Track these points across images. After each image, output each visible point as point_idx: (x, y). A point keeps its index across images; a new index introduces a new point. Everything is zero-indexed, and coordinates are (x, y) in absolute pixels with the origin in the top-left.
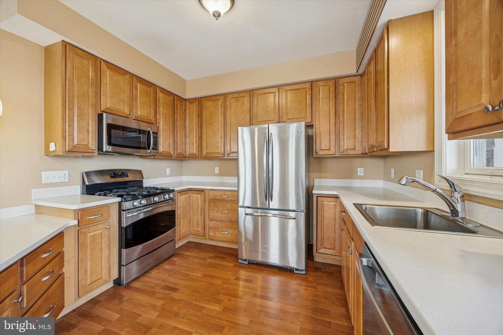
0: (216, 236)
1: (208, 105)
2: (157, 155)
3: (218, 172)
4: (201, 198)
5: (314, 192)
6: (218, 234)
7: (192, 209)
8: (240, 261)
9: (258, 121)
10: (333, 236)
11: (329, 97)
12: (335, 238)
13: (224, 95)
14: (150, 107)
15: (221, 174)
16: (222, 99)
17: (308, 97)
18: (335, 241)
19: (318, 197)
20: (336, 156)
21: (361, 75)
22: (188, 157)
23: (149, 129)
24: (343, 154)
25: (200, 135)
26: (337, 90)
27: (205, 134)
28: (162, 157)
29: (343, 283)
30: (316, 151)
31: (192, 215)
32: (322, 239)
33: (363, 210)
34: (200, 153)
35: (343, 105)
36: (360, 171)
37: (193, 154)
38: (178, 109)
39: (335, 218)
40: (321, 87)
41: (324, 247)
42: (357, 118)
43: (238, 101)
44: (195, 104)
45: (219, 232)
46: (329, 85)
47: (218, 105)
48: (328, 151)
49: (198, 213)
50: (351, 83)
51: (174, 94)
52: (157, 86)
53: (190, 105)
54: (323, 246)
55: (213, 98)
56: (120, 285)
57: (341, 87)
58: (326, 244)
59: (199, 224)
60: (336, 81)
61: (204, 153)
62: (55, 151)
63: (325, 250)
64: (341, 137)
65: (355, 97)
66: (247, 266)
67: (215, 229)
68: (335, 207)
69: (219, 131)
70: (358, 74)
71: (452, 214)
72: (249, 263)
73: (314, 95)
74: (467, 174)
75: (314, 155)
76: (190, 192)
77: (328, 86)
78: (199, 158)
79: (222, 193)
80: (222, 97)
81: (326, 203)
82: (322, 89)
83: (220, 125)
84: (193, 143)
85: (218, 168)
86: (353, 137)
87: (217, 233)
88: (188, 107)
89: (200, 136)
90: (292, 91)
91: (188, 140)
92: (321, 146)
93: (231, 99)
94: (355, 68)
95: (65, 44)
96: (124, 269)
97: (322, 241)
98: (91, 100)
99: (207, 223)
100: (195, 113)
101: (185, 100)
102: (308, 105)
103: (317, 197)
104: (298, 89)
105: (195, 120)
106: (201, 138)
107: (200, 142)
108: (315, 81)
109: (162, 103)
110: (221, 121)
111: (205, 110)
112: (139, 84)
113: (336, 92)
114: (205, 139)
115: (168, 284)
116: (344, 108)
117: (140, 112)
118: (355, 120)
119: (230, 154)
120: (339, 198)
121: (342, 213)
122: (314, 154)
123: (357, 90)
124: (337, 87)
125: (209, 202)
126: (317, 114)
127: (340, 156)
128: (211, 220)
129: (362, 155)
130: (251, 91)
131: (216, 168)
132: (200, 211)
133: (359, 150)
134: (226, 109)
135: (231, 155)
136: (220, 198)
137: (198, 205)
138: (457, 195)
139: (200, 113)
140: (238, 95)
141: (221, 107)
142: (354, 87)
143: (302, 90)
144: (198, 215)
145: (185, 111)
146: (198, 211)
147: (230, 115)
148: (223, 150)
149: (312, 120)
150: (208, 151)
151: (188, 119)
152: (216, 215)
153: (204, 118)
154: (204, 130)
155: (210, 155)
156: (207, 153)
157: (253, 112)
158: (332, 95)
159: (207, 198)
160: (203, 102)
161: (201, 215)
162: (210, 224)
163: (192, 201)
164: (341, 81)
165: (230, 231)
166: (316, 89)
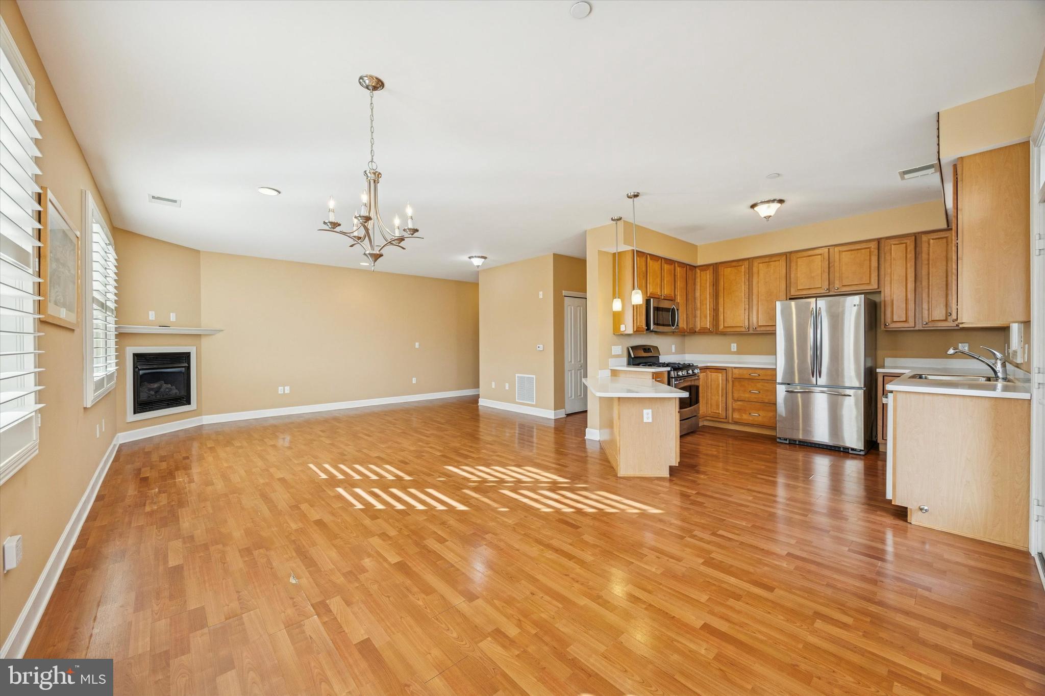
0: (743, 418)
1: (726, 272)
2: (675, 332)
3: (735, 350)
4: (722, 376)
5: (879, 371)
6: (745, 417)
7: (710, 389)
8: (778, 440)
9: (798, 289)
11: (905, 257)
13: (748, 259)
14: (672, 284)
15: (739, 352)
16: (745, 265)
17: (874, 258)
20: (917, 328)
22: (699, 332)
23: (673, 306)
24: (927, 326)
26: (918, 249)
28: (678, 333)
30: (885, 322)
31: (710, 396)
34: (714, 327)
35: (927, 266)
36: (963, 347)
37: (705, 328)
40: (893, 246)
43: (768, 266)
44: (708, 271)
45: (746, 414)
46: (906, 243)
47: (741, 271)
48: (904, 323)
49: (718, 393)
50: (939, 239)
51: (688, 264)
52: (676, 261)
53: (702, 272)
55: (734, 264)
57: (924, 245)
59: (720, 406)
60: (916, 237)
61: (721, 327)
62: (625, 330)
64: (925, 306)
65: (946, 257)
66: (788, 444)
67: (739, 410)
70: (947, 227)
72: (790, 442)
73: (882, 255)
75: (882, 329)
76: (710, 370)
77: (904, 245)
78: (714, 333)
79: (750, 372)
80: (746, 263)
82: (895, 248)
84: (706, 317)
85: (735, 345)
87: (744, 415)
88: (699, 275)
89: (714, 308)
90: (850, 252)
92: (893, 318)
93: (760, 264)
95: (634, 251)
98: (644, 289)
99: (730, 405)
101: (695, 267)
102: (872, 268)
103: (884, 376)
104: (858, 249)
107: (714, 314)
108: (883, 238)
109: (679, 277)
111: (723, 278)
113: (917, 251)
117: (667, 291)
122: (882, 326)
124: (918, 244)
125: (733, 381)
126: (888, 278)
127: (922, 329)
128: (735, 400)
130: (788, 255)
131: (733, 345)
132: (720, 392)
134: (752, 276)
135: (758, 329)
136: (747, 376)
137: (719, 385)
138: (999, 363)
141: (744, 273)
143: (863, 251)
144: (718, 396)
145: (695, 280)
146: (718, 391)
147: (758, 282)
148: (747, 324)
149: (880, 285)
150: (726, 325)
151: (699, 288)
152: (742, 395)
153: (721, 288)
154: (721, 300)
155: (729, 330)
156: (724, 327)
157: (790, 279)
158: (911, 255)
159: (730, 377)
160: (720, 269)
161: (722, 396)
162: (734, 405)
163: (710, 380)
164: (924, 238)
165: (762, 413)
166: (886, 248)
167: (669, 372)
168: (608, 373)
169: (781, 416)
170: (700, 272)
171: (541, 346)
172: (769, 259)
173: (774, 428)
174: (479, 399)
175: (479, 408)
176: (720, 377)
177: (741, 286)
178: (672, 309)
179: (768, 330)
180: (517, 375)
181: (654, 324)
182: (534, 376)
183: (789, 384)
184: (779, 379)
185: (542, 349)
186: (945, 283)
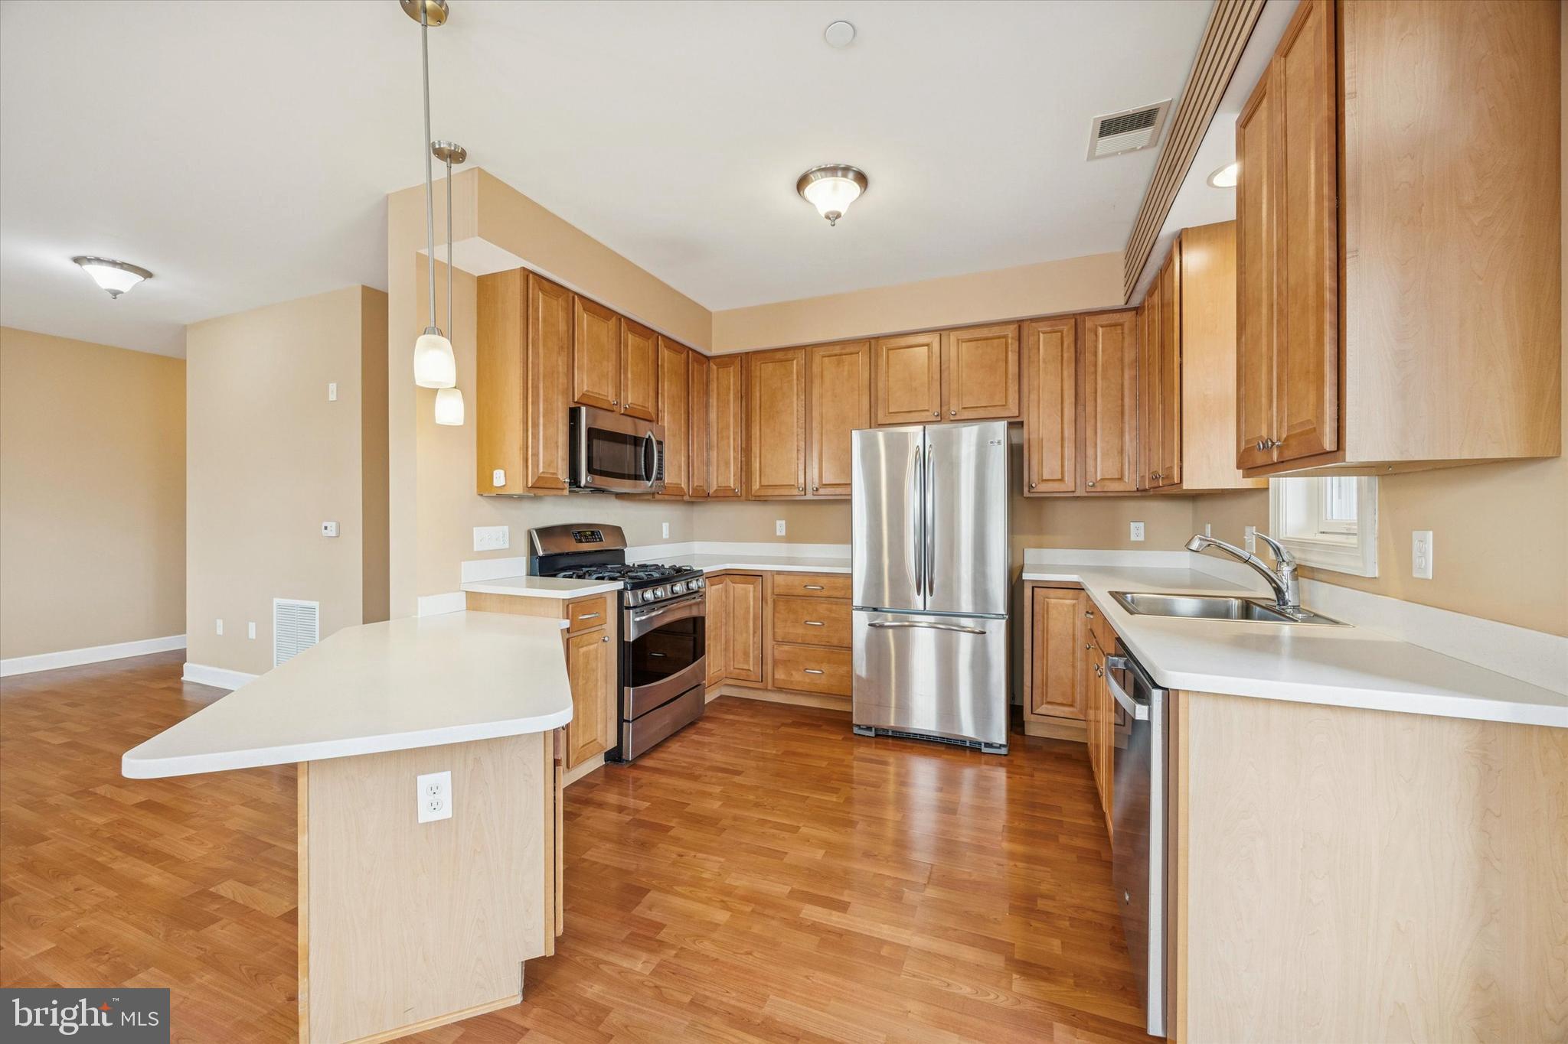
0: (792, 679)
1: (765, 371)
2: (658, 493)
3: (784, 533)
4: (754, 591)
5: (1026, 576)
6: (797, 676)
7: (732, 619)
8: (856, 730)
9: (890, 411)
10: (1070, 676)
11: (1060, 358)
12: (1073, 680)
13: (805, 347)
14: (648, 384)
15: (791, 538)
16: (800, 359)
17: (1012, 357)
18: (1073, 686)
19: (1035, 589)
20: (1077, 494)
21: (1136, 309)
22: (714, 495)
23: (649, 433)
24: (1093, 490)
25: (744, 443)
26: (1079, 343)
27: (758, 441)
28: (666, 497)
29: (1099, 798)
30: (1029, 482)
31: (731, 633)
32: (1045, 684)
33: (1128, 603)
34: (744, 486)
35: (1093, 377)
36: (1137, 531)
37: (727, 488)
38: (696, 380)
39: (1074, 635)
40: (1041, 335)
41: (1049, 700)
42: (1127, 408)
43: (839, 363)
44: (732, 368)
45: (798, 670)
46: (1062, 332)
47: (792, 372)
48: (1059, 482)
49: (747, 627)
50: (1113, 328)
51: (687, 347)
52: (659, 334)
53: (720, 370)
54: (1047, 697)
55: (779, 355)
56: (620, 762)
57: (1089, 337)
58: (1054, 694)
59: (749, 654)
60: (1077, 320)
61: (756, 486)
62: (504, 486)
63: (1050, 707)
64: (1090, 452)
65: (1122, 360)
66: (873, 740)
67: (787, 663)
68: (1074, 610)
69: (793, 433)
70: (1127, 306)
71: (1278, 601)
72: (877, 735)
73: (1025, 352)
74: (1324, 533)
75: (1026, 493)
76: (728, 580)
77: (1060, 334)
78: (743, 498)
79: (806, 580)
80: (801, 354)
81: (1053, 601)
82: (1044, 340)
83: (795, 420)
84: (727, 464)
85: (784, 522)
86: (1118, 453)
87: (794, 673)
88: (715, 375)
89: (744, 446)
90: (974, 343)
91: (714, 454)
92: (1042, 471)
93: (824, 359)
94: (1123, 292)
95: (526, 273)
96: (628, 728)
97: (1043, 689)
98: (561, 380)
99: (770, 652)
100: (732, 392)
101: (708, 358)
102: (1010, 376)
103: (1033, 587)
105: (733, 407)
106: (746, 451)
107: (743, 459)
108: (1027, 320)
109: (668, 373)
110: (798, 411)
111: (758, 384)
112: (630, 335)
113: (1079, 346)
114: (758, 452)
115: (714, 764)
116: (1096, 384)
117: (632, 397)
118: (1122, 413)
119: (820, 490)
120: (1083, 589)
121: (1088, 615)
122: (1026, 489)
123: (1126, 344)
124: (1079, 334)
125: (774, 601)
126: (1034, 397)
127: (1086, 495)
128: (779, 642)
129: (1139, 494)
130: (873, 342)
131: (778, 522)
132: (751, 624)
133: (1130, 483)
134: (812, 382)
135: (822, 491)
136: (800, 591)
137: (748, 608)
138: (1286, 570)
139: (743, 392)
140: (842, 349)
141: (798, 377)
142: (1121, 337)
143: (996, 341)
144: (747, 632)
145: (707, 386)
146: (747, 623)
147: (822, 396)
148: (801, 480)
149: (1022, 410)
150: (765, 483)
151: (715, 404)
152: (791, 630)
153: (756, 403)
154: (755, 431)
155: (770, 492)
156: (761, 486)
157: (877, 390)
158: (1069, 354)
159: (769, 591)
160: (753, 363)
161: (754, 632)
162: (776, 652)
163: (732, 599)
164: (1089, 323)
165: (826, 667)
166: (1031, 338)
167: (620, 594)
168: (461, 600)
169: (859, 677)
170: (718, 371)
171: (332, 525)
172: (842, 348)
173: (848, 699)
174: (185, 665)
175: (186, 688)
176: (750, 590)
177: (792, 402)
178: (647, 439)
179: (838, 493)
180: (276, 601)
181: (590, 470)
182: (316, 604)
183: (875, 610)
184: (858, 600)
185: (333, 534)
186: (1119, 409)
